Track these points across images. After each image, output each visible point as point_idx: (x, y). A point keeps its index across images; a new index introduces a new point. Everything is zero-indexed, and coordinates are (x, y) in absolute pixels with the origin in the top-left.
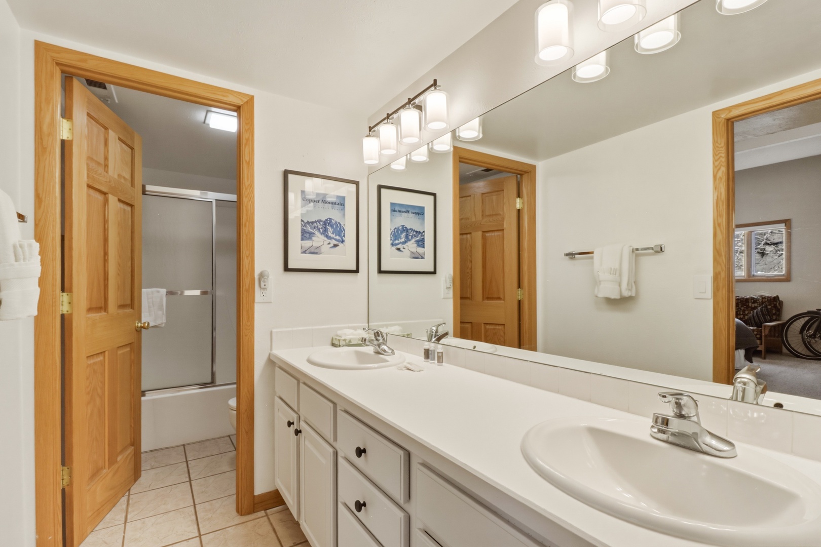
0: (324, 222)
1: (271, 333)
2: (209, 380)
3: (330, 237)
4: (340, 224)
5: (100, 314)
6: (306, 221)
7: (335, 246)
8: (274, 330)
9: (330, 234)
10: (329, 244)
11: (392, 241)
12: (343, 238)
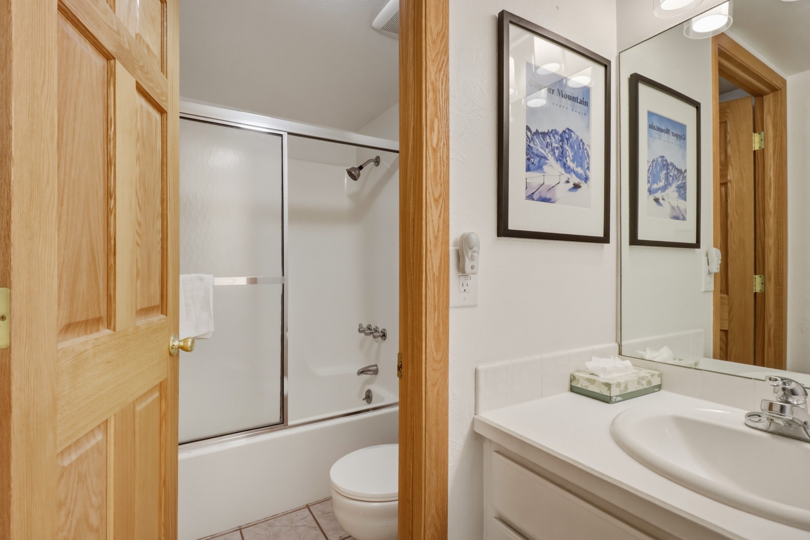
0: (561, 136)
1: (476, 372)
2: (277, 419)
3: (569, 167)
4: (583, 144)
5: (95, 335)
6: (534, 131)
7: (576, 187)
8: (480, 367)
9: (570, 163)
10: (568, 182)
11: (649, 184)
12: (587, 171)
